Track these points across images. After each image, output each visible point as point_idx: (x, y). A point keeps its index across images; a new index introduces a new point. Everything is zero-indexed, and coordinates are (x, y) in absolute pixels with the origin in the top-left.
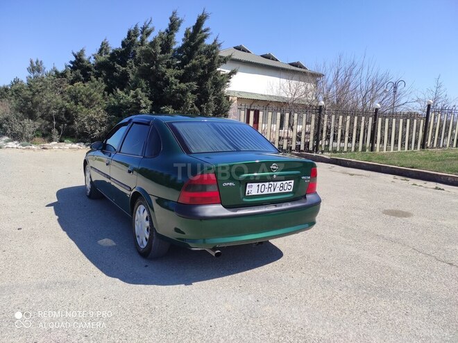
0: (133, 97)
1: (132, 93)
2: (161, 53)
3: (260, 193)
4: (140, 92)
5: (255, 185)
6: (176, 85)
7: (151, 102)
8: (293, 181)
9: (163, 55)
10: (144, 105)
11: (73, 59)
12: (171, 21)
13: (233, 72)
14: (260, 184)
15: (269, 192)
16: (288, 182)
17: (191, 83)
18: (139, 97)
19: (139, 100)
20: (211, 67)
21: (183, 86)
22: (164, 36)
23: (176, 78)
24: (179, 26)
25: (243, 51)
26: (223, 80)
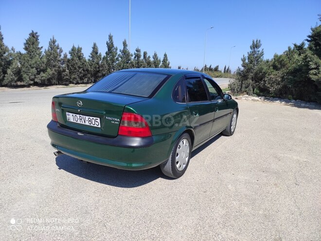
3: (75, 121)
5: (71, 115)
8: (99, 119)
14: (74, 115)
15: (81, 123)
16: (95, 118)
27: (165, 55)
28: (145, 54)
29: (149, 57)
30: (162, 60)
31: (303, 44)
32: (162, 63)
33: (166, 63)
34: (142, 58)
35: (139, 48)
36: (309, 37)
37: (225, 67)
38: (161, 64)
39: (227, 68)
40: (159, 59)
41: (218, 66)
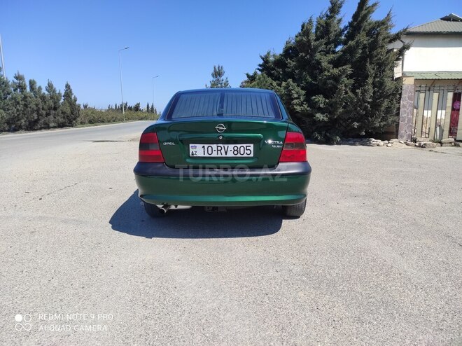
0: (285, 88)
1: (284, 84)
2: (315, 40)
3: (207, 155)
4: (291, 82)
5: (199, 146)
6: (329, 71)
7: (304, 92)
8: (252, 145)
9: (318, 42)
10: (296, 96)
11: (261, 62)
12: (332, 4)
13: (406, 47)
14: (206, 146)
15: (220, 155)
16: (245, 145)
17: (344, 67)
18: (291, 88)
19: (290, 91)
20: (374, 45)
21: (336, 71)
22: (322, 22)
23: (329, 63)
24: (340, 7)
25: (454, 20)
26: (388, 58)
27: (68, 86)
28: (32, 83)
29: (40, 88)
30: (63, 93)
31: (255, 74)
32: (63, 98)
33: (71, 98)
34: (28, 89)
35: (21, 74)
36: (260, 65)
37: (148, 105)
38: (62, 101)
39: (150, 107)
40: (57, 92)
41: (139, 104)
